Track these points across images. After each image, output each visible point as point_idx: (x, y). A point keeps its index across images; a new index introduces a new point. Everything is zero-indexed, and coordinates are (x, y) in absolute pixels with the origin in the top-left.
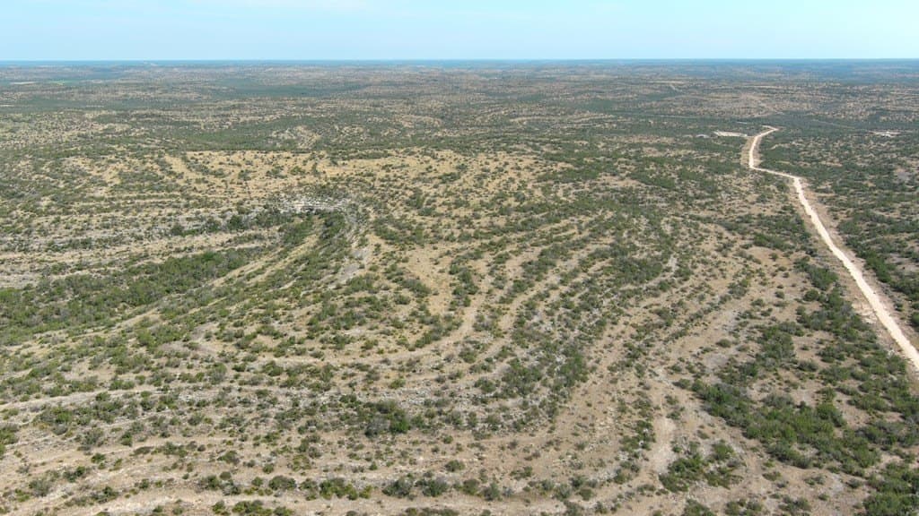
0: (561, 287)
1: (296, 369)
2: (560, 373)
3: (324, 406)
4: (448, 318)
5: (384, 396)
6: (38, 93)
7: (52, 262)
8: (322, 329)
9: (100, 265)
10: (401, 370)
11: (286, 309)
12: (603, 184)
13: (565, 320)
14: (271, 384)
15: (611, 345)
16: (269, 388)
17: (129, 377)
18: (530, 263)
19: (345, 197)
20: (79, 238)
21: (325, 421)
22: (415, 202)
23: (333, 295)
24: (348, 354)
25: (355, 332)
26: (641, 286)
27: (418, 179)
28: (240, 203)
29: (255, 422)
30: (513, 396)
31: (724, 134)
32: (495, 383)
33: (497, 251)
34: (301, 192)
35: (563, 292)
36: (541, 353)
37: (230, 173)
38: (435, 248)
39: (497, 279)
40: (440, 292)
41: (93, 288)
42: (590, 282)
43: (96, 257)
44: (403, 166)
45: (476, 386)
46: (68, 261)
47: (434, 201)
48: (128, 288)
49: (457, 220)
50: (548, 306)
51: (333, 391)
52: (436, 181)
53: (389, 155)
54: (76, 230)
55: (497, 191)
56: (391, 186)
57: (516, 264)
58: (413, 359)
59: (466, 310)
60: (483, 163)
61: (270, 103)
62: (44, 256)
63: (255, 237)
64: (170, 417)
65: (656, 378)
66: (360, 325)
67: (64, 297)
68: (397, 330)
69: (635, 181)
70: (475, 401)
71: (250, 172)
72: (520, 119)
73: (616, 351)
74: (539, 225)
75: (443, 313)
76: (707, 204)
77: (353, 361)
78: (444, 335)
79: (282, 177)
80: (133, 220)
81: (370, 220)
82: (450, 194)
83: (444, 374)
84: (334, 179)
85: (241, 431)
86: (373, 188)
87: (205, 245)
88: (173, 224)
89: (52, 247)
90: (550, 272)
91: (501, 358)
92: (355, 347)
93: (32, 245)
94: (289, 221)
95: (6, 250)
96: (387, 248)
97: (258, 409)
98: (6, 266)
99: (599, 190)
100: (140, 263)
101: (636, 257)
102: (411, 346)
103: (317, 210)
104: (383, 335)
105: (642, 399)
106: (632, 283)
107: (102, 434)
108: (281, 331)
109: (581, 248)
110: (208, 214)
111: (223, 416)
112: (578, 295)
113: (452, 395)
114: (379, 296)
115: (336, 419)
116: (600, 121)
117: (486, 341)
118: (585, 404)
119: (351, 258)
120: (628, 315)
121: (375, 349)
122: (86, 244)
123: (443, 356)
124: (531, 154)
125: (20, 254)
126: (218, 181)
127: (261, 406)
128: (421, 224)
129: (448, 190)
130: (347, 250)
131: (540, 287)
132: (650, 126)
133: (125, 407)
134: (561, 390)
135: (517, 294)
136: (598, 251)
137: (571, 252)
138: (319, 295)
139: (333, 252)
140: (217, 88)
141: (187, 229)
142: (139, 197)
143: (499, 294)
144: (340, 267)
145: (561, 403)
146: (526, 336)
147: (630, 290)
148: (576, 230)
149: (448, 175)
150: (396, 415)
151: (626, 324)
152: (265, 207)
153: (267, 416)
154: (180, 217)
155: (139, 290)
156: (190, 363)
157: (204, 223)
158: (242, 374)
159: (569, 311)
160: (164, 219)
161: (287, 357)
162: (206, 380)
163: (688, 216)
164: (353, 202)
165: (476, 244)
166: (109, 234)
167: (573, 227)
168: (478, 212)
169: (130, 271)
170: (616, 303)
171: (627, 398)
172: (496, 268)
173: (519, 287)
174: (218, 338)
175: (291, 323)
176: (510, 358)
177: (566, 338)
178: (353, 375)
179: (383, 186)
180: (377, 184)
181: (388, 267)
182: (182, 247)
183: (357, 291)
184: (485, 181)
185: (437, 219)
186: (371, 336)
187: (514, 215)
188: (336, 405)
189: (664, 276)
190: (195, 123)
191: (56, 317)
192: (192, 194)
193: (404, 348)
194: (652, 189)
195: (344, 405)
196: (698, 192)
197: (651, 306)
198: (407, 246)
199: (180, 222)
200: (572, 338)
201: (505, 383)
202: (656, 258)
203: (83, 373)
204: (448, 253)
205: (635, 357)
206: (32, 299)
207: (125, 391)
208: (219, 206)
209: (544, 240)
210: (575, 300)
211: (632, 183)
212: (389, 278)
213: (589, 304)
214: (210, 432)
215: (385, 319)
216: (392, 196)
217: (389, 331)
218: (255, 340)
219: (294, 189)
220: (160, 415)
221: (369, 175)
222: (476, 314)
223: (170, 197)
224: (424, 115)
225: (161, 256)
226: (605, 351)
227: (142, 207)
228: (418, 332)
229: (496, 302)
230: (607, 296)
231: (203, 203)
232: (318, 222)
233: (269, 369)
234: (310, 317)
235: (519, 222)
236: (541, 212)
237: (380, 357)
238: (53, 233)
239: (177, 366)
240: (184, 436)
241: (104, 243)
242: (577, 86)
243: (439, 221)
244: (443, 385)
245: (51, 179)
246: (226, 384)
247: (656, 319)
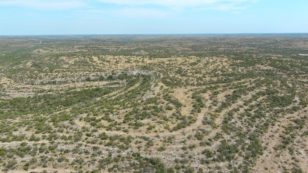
0: (244, 107)
1: (114, 137)
2: (248, 149)
3: (123, 157)
4: (190, 118)
5: (155, 155)
6: (64, 42)
7: (41, 89)
8: (130, 119)
9: (57, 90)
10: (165, 141)
11: (117, 109)
12: (258, 68)
13: (248, 122)
14: (101, 144)
15: (273, 136)
16: (99, 146)
17: (40, 135)
18: (229, 95)
19: (152, 70)
20: (52, 81)
21: (123, 166)
22: (179, 72)
23: (139, 104)
24: (140, 131)
25: (145, 121)
26: (283, 108)
27: (181, 64)
28: (113, 71)
29: (88, 163)
30: (223, 161)
31: (303, 55)
32: (213, 152)
33: (214, 90)
34: (136, 68)
35: (246, 109)
36: (237, 137)
37: (112, 61)
38: (186, 88)
39: (213, 101)
40: (187, 106)
41: (52, 99)
42: (258, 105)
43: (57, 88)
44: (176, 60)
45: (203, 153)
46: (46, 89)
47: (187, 71)
48: (65, 99)
49: (196, 78)
50: (239, 114)
51: (129, 150)
52: (188, 65)
53: (171, 57)
54: (52, 78)
55: (213, 69)
56: (170, 66)
57: (222, 96)
58: (171, 136)
59: (199, 114)
60: (207, 59)
61: (134, 44)
62: (39, 87)
63: (117, 83)
64: (50, 157)
65: (301, 155)
66: (148, 118)
67: (40, 102)
68: (165, 121)
69: (271, 67)
70: (202, 162)
71: (120, 61)
72: (221, 49)
73: (276, 139)
74: (232, 81)
75: (188, 115)
76: (305, 76)
77: (142, 135)
78: (187, 126)
79: (131, 63)
80: (73, 75)
81: (161, 78)
82: (194, 69)
83: (186, 145)
84: (149, 64)
85: (81, 167)
86: (163, 67)
87: (97, 85)
88: (87, 77)
89: (42, 84)
90: (238, 100)
91: (216, 139)
92: (144, 129)
93: (35, 83)
94: (131, 78)
95: (27, 84)
96: (165, 87)
97: (91, 156)
98: (25, 89)
99: (256, 70)
100: (72, 91)
101: (279, 95)
102: (170, 130)
103: (141, 75)
104: (158, 123)
105: (296, 167)
106: (279, 107)
107: (16, 163)
108: (112, 119)
109: (252, 91)
110: (100, 74)
111: (75, 158)
112: (253, 111)
113: (190, 157)
114: (159, 106)
115: (128, 165)
116: (251, 50)
117: (208, 130)
118: (264, 168)
119: (150, 90)
120: (280, 122)
121: (153, 130)
122: (54, 83)
123: (186, 136)
124: (227, 57)
125: (30, 86)
126: (108, 64)
127: (93, 155)
128: (181, 79)
129: (193, 68)
130: (149, 87)
131: (234, 106)
132: (272, 52)
133: (32, 150)
134: (250, 159)
135: (223, 109)
136: (260, 92)
137: (247, 92)
138: (133, 104)
139: (144, 88)
140: (119, 41)
141: (92, 79)
142: (78, 68)
143: (215, 108)
144: (145, 94)
145: (250, 166)
146: (229, 128)
147: (278, 110)
148: (248, 83)
149: (193, 63)
150: (159, 166)
151: (279, 126)
152: (122, 73)
153: (95, 160)
154: (90, 75)
155: (68, 100)
156: (68, 131)
157: (99, 77)
158: (89, 138)
159: (249, 117)
160: (84, 75)
161: (112, 131)
162: (72, 139)
163: (297, 81)
164: (155, 72)
165: (204, 87)
166: (63, 79)
167: (247, 82)
168: (205, 76)
169: (67, 93)
170: (272, 115)
171: (287, 166)
172: (213, 97)
173: (224, 105)
174: (84, 120)
175: (118, 116)
176: (221, 140)
177: (249, 131)
178: (140, 142)
179: (167, 66)
180: (165, 66)
181: (165, 94)
182: (89, 86)
183: (150, 103)
184: (208, 65)
185: (187, 77)
186: (153, 123)
187: (220, 77)
188: (129, 158)
189: (294, 104)
190: (108, 50)
191: (34, 109)
192: (97, 67)
193: (167, 130)
194: (279, 70)
195: (134, 158)
196: (301, 72)
197: (290, 118)
198: (174, 87)
199: (90, 77)
200: (252, 131)
201: (219, 153)
202: (289, 96)
203: (21, 132)
204: (192, 90)
205: (287, 143)
206: (29, 102)
207: (35, 142)
208: (105, 71)
209: (235, 86)
210: (252, 113)
211: (270, 68)
212: (165, 99)
213: (259, 115)
214: (66, 167)
215: (160, 116)
216: (170, 70)
217: (161, 122)
218: (100, 122)
219: (134, 67)
220: (46, 155)
221: (163, 63)
222: (204, 116)
223: (89, 68)
224: (186, 47)
225: (80, 88)
226: (270, 139)
227: (78, 71)
228: (175, 123)
229: (213, 112)
230: (268, 112)
231: (100, 71)
232: (141, 79)
233: (102, 136)
234: (127, 113)
235: (223, 79)
236: (232, 76)
237: (155, 134)
238: (44, 79)
239: (62, 132)
240: (53, 167)
241: (60, 83)
242: (242, 40)
243: (188, 78)
244: (185, 151)
245: (53, 63)
246: (80, 142)
247: (294, 125)
